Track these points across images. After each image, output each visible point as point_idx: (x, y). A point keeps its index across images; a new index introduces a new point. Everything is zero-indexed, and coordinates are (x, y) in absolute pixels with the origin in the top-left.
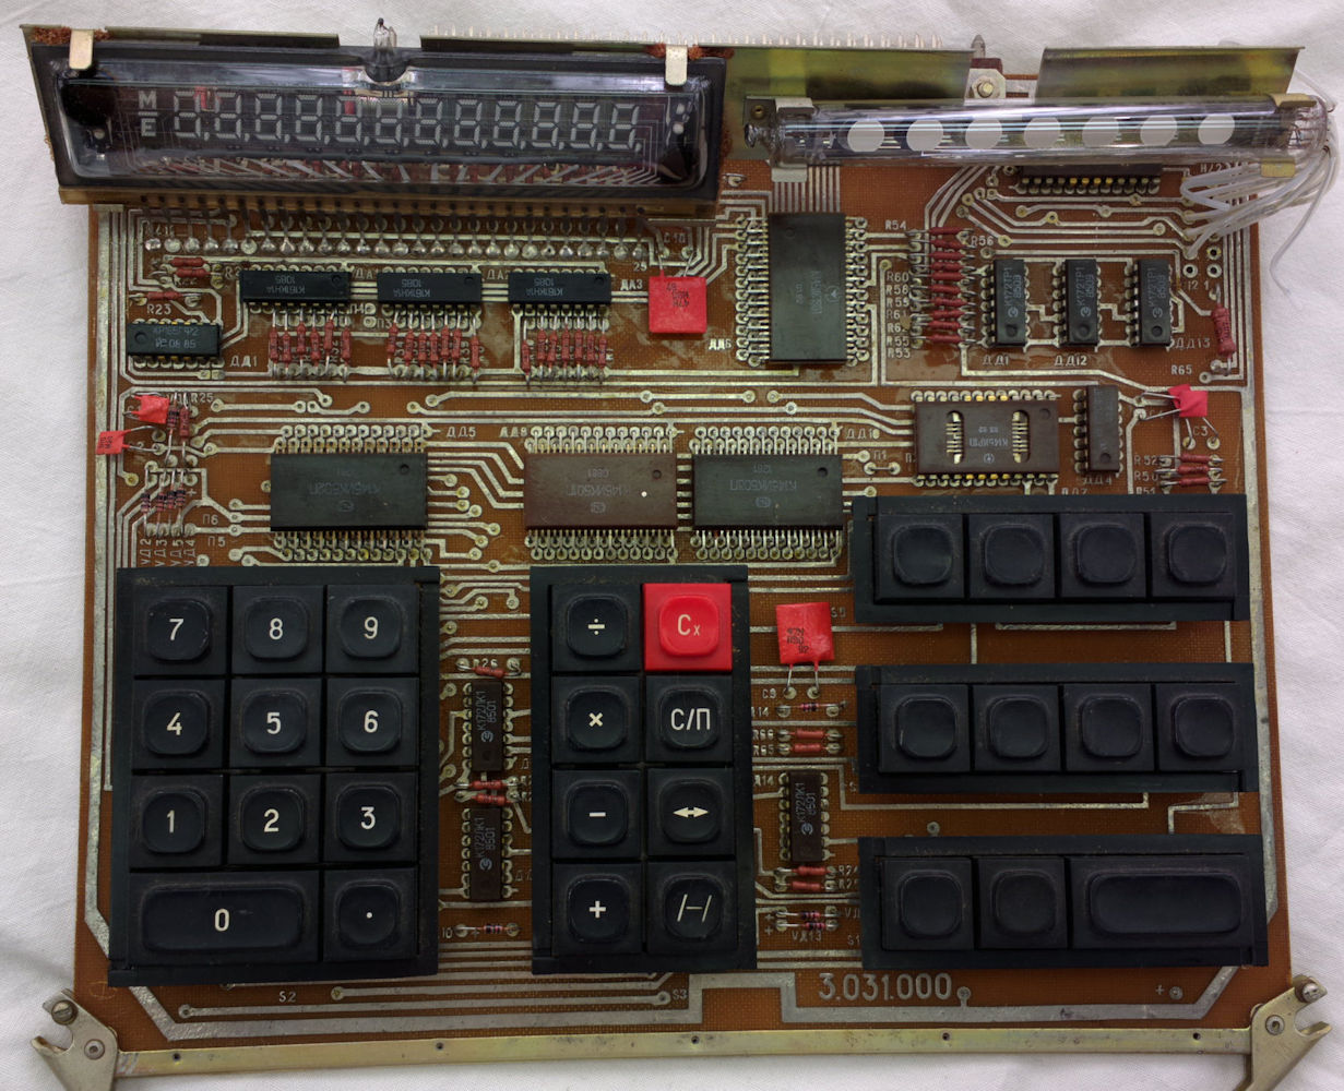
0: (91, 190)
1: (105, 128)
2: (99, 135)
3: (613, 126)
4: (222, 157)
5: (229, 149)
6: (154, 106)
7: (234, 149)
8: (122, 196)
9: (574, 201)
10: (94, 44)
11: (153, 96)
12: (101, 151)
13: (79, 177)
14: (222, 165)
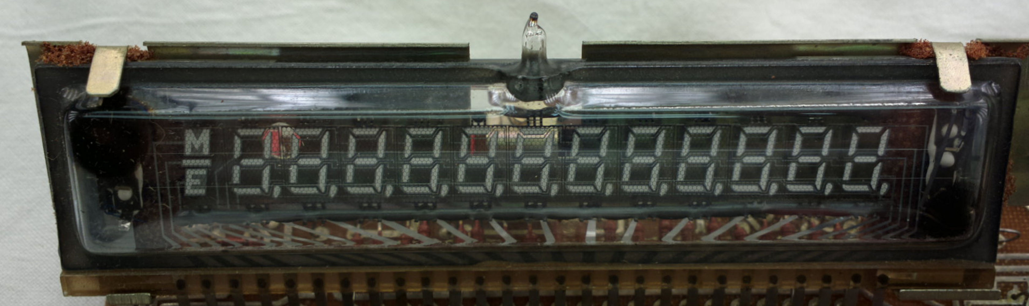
0: (108, 274)
1: (132, 183)
2: (125, 194)
3: (851, 159)
4: (296, 220)
5: (306, 209)
6: (206, 152)
7: (314, 208)
8: (151, 282)
9: (787, 267)
10: (125, 64)
11: (205, 136)
12: (126, 217)
13: (90, 255)
14: (295, 232)
